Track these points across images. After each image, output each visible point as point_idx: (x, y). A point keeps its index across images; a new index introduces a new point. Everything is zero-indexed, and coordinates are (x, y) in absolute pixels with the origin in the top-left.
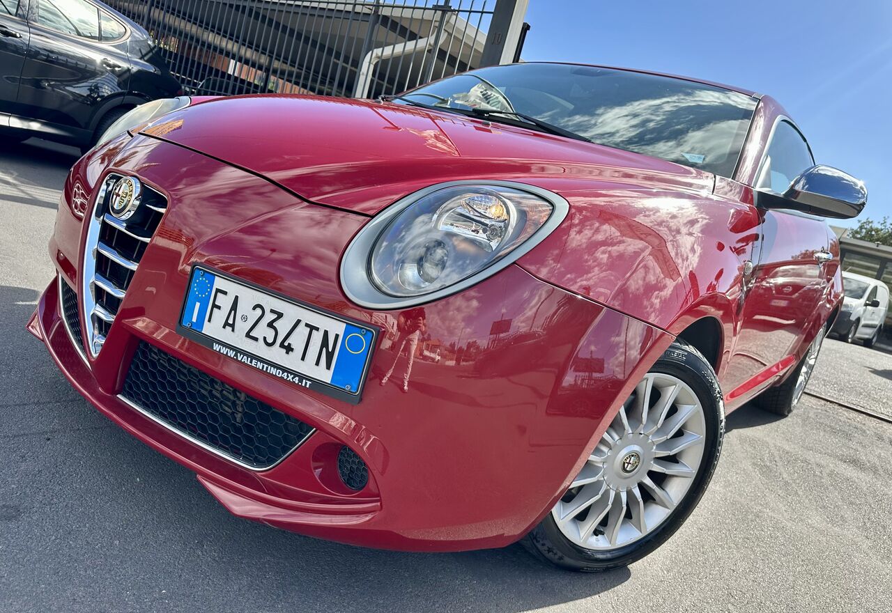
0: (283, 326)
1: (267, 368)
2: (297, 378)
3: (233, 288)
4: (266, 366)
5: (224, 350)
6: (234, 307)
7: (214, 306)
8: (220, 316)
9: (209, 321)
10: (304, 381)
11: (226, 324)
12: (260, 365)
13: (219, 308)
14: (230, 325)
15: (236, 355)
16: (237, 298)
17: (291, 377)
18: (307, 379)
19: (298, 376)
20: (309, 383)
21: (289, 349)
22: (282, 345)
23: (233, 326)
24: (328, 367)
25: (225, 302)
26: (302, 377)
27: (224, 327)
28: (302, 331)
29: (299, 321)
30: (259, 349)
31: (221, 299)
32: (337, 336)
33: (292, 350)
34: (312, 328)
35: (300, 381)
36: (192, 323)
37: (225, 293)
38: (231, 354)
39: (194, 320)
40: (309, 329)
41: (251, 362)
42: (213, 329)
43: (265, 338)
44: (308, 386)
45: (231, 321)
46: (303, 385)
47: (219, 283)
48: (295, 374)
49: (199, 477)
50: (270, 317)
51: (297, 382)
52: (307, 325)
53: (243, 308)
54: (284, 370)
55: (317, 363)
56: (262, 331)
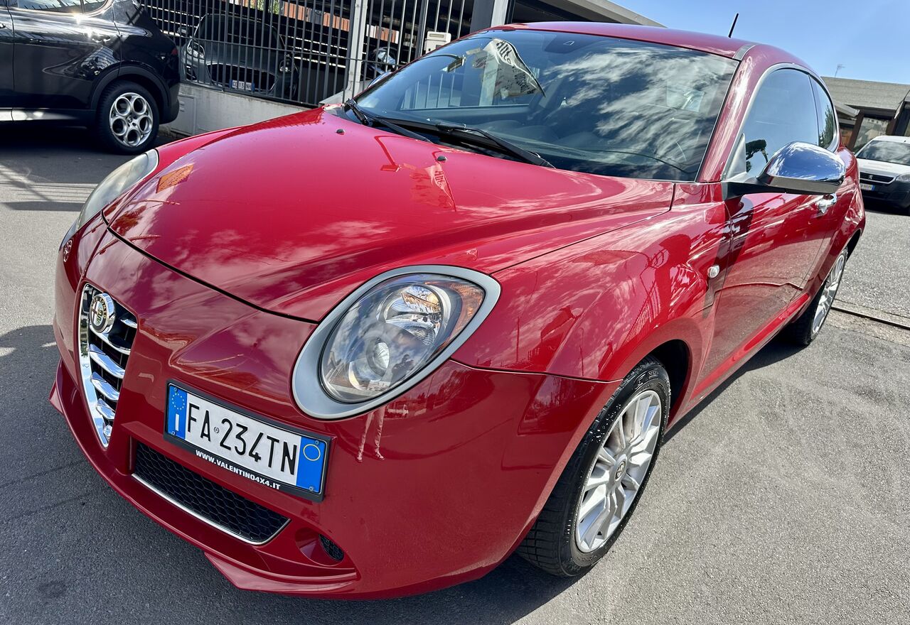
0: (250, 438)
1: (242, 473)
2: (268, 482)
3: (204, 405)
4: (241, 471)
5: (206, 457)
6: (207, 420)
7: (191, 418)
8: (197, 427)
9: (189, 431)
10: (274, 484)
11: (203, 435)
12: (236, 470)
13: (195, 420)
14: (205, 435)
15: (215, 461)
16: (207, 412)
17: (262, 481)
18: (276, 483)
19: (268, 480)
20: (278, 486)
21: (257, 458)
22: (251, 454)
23: (208, 436)
24: (292, 473)
25: (199, 415)
26: (272, 481)
27: (202, 437)
28: (265, 443)
29: (261, 435)
30: (232, 456)
31: (195, 413)
32: (295, 447)
33: (260, 458)
34: (274, 440)
35: (271, 484)
36: (176, 431)
37: (198, 408)
38: (212, 460)
39: (177, 429)
40: (270, 441)
41: (228, 467)
42: (193, 437)
43: (236, 448)
44: (278, 488)
45: (206, 432)
46: (274, 487)
47: (191, 399)
48: (266, 478)
49: (207, 555)
50: (237, 430)
51: (268, 485)
52: (268, 437)
53: (215, 421)
54: (257, 475)
55: (283, 470)
56: (232, 441)
